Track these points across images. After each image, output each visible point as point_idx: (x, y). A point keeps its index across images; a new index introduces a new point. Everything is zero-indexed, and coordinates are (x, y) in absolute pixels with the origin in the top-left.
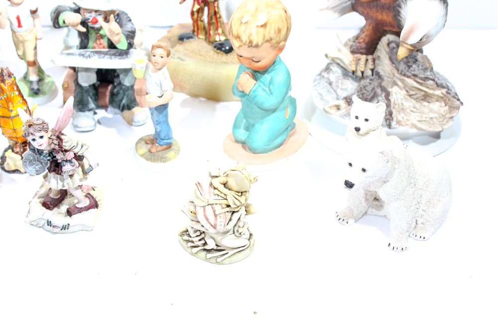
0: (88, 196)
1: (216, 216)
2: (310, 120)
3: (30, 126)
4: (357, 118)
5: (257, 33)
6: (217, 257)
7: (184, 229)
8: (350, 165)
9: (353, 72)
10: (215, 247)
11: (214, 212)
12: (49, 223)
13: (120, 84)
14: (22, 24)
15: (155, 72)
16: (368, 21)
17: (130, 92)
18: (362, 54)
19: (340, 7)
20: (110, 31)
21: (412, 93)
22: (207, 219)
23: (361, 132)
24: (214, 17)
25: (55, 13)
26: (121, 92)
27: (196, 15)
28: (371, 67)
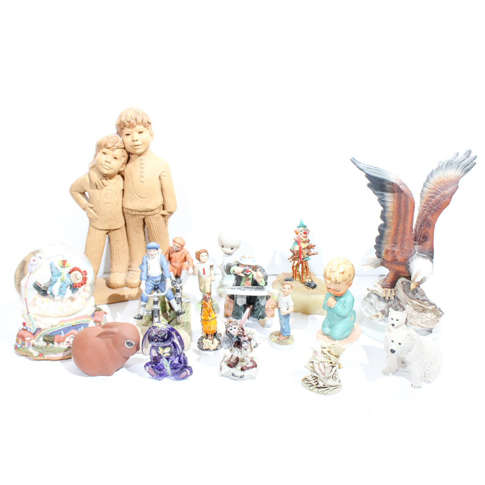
0: (252, 361)
1: (325, 368)
2: (361, 324)
3: (230, 322)
4: (392, 319)
5: (340, 277)
6: (324, 391)
7: (304, 378)
8: (393, 341)
9: (384, 298)
10: (323, 386)
11: (324, 366)
12: (233, 375)
13: (259, 304)
14: (205, 273)
15: (284, 297)
16: (391, 271)
17: (263, 309)
18: (388, 288)
19: (374, 264)
20: (257, 276)
21: (416, 308)
22: (320, 370)
23: (395, 326)
24: (305, 269)
25: (227, 267)
26: (259, 309)
27: (295, 268)
28: (394, 295)
